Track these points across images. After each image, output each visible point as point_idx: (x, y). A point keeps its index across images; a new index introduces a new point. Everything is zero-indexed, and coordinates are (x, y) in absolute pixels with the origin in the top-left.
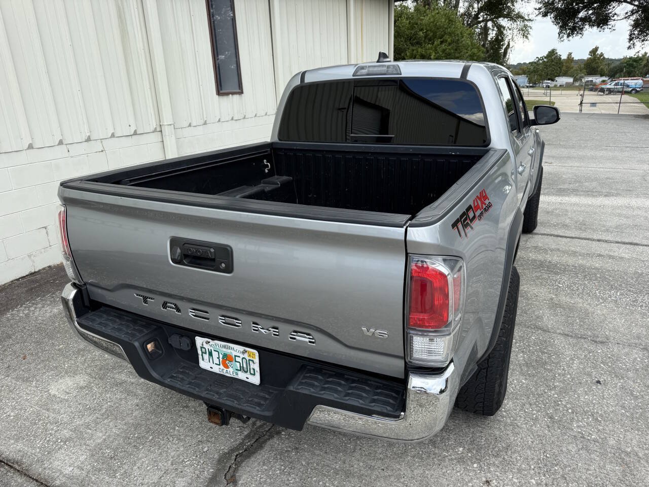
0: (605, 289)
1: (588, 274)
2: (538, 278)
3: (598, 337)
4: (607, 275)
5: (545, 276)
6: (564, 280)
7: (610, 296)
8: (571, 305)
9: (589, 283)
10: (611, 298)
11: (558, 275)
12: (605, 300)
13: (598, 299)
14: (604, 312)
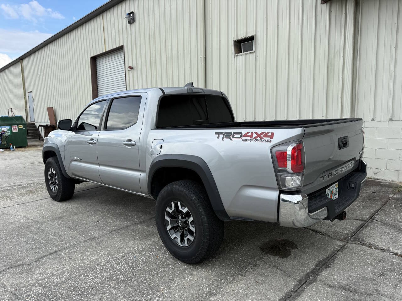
0: (150, 258)
3: (117, 233)
4: (168, 271)
7: (141, 255)
8: (148, 238)
10: (139, 254)
12: (140, 250)
13: (143, 249)
14: (130, 244)
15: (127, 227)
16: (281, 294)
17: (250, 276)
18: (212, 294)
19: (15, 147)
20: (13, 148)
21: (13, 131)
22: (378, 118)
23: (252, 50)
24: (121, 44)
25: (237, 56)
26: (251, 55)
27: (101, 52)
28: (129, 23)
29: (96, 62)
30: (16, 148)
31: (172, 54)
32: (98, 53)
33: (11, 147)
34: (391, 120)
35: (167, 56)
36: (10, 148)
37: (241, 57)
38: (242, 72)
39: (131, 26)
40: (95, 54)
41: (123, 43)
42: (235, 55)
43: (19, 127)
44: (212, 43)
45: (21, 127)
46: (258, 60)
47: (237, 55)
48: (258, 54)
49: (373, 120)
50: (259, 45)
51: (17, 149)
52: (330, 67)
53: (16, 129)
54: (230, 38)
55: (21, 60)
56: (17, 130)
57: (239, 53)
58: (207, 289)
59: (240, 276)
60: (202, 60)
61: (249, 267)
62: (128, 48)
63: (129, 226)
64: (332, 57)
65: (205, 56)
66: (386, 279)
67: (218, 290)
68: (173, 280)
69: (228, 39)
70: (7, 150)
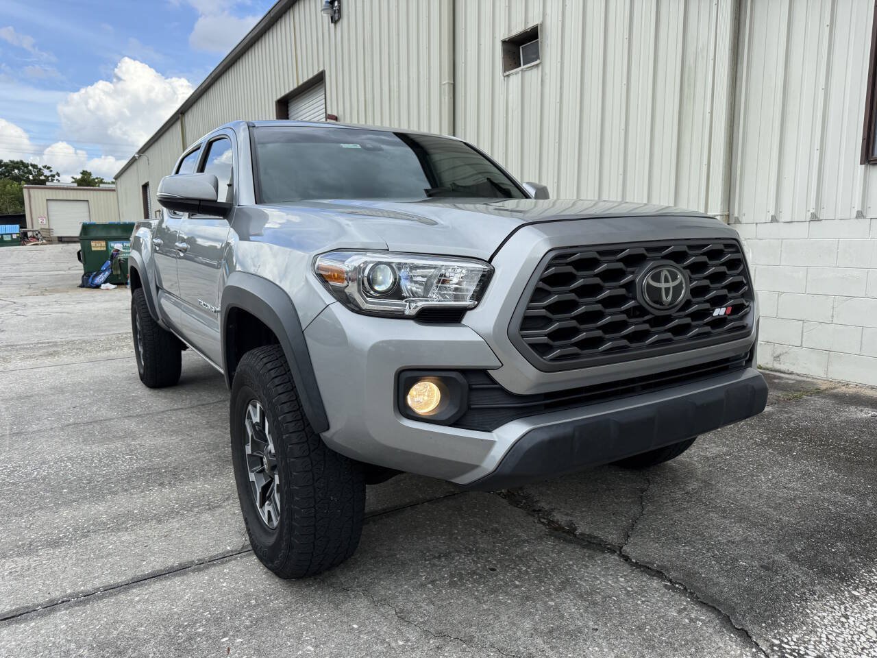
0: (57, 474)
1: (84, 488)
2: (166, 456)
3: (73, 428)
4: (47, 497)
5: (158, 460)
6: (125, 465)
8: (108, 442)
9: (83, 474)
10: (50, 465)
11: (137, 468)
12: (60, 460)
13: (69, 458)
14: (63, 448)
15: (105, 420)
16: (173, 562)
17: (174, 524)
18: (56, 544)
22: (785, 216)
23: (538, 58)
24: (321, 70)
25: (508, 76)
26: (535, 70)
27: (292, 89)
28: (332, 22)
29: (288, 111)
32: (287, 92)
34: (815, 218)
36: (127, 283)
37: (516, 77)
38: (517, 114)
39: (335, 27)
40: (283, 94)
41: (324, 66)
42: (505, 74)
44: (466, 50)
46: (547, 81)
47: (507, 73)
48: (547, 70)
49: (774, 219)
50: (550, 44)
52: (686, 89)
54: (497, 35)
55: (181, 114)
57: (515, 68)
58: (61, 535)
59: (154, 521)
60: (447, 89)
61: (196, 509)
62: (330, 76)
63: (110, 419)
64: (692, 62)
65: (452, 82)
66: (434, 565)
67: (75, 539)
68: (31, 512)
69: (494, 38)
70: (123, 286)
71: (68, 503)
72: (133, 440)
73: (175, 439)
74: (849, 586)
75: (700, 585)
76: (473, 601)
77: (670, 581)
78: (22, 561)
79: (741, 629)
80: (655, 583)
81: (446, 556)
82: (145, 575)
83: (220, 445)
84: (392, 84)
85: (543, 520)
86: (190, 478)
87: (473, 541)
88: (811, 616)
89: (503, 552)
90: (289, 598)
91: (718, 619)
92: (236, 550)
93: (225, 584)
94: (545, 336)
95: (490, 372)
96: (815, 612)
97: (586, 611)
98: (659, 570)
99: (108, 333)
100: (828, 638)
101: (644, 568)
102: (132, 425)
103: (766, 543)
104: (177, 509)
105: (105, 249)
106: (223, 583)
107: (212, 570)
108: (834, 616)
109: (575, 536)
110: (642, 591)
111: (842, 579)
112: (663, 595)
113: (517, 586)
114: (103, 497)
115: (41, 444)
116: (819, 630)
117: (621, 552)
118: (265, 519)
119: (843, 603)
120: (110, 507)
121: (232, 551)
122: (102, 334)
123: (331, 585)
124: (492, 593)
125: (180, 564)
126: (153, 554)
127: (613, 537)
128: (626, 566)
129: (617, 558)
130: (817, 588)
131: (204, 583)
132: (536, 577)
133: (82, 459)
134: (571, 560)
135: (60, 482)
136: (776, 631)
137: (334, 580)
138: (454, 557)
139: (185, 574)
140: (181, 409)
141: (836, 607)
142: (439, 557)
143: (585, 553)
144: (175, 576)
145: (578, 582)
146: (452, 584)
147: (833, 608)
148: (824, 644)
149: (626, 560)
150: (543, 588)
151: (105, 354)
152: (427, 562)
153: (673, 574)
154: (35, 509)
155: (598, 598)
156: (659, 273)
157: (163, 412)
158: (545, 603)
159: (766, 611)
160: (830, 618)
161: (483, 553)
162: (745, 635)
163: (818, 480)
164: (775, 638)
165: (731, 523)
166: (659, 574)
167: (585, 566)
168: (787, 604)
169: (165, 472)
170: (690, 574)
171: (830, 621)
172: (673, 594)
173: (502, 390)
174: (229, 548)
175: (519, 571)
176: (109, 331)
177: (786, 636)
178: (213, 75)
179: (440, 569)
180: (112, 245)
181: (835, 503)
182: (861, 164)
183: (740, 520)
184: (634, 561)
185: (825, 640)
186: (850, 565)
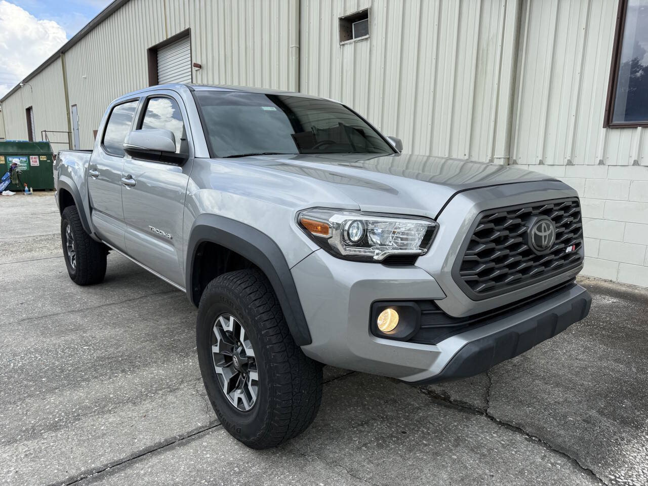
0: (31, 364)
1: (60, 376)
2: (118, 346)
3: (28, 322)
4: (31, 386)
5: (112, 350)
6: (86, 355)
7: (22, 358)
8: (63, 335)
9: (54, 364)
10: (21, 357)
11: (98, 357)
12: (28, 352)
13: (36, 350)
14: (26, 341)
15: (53, 315)
16: (159, 439)
17: (147, 405)
18: (55, 427)
19: (31, 189)
20: (29, 191)
21: (32, 164)
22: (549, 161)
23: (366, 33)
24: (187, 28)
25: (343, 45)
26: (364, 43)
27: (161, 41)
29: (157, 57)
30: (34, 190)
31: (254, 42)
32: (157, 43)
33: (26, 188)
34: (570, 163)
35: (248, 46)
36: (24, 191)
37: (350, 46)
38: (351, 73)
40: (154, 44)
41: (190, 25)
42: (341, 44)
43: (41, 159)
44: (309, 23)
45: (44, 158)
46: (374, 52)
47: (343, 43)
48: (374, 43)
49: (541, 163)
51: (35, 193)
52: (480, 66)
53: (36, 162)
54: (335, 13)
55: (62, 53)
56: (37, 164)
57: (348, 40)
58: (56, 420)
59: (130, 405)
60: (294, 52)
61: (160, 392)
62: (195, 33)
63: (57, 314)
64: (485, 46)
65: (298, 46)
66: (361, 431)
67: (70, 422)
68: (23, 400)
69: (332, 15)
70: (20, 193)
71: (52, 391)
72: (84, 332)
73: (119, 331)
74: (642, 432)
75: (549, 437)
76: (399, 458)
77: (528, 435)
78: (32, 445)
79: (587, 469)
80: (518, 437)
81: (367, 423)
82: (141, 451)
83: (158, 335)
84: (248, 44)
85: (423, 391)
86: (146, 365)
87: (382, 410)
88: (627, 456)
89: (407, 418)
90: (263, 464)
91: (570, 462)
92: (206, 426)
93: (208, 456)
94: (476, 275)
95: (436, 301)
96: (628, 453)
97: (480, 462)
98: (517, 426)
99: (24, 236)
100: (643, 472)
101: (507, 425)
102: (77, 319)
103: (580, 402)
104: (144, 392)
105: (4, 162)
106: (206, 454)
107: (193, 444)
108: (641, 456)
109: (450, 402)
110: (512, 443)
111: (637, 428)
112: (527, 446)
113: (426, 445)
114: (79, 385)
115: (6, 337)
116: (635, 466)
117: (487, 414)
118: (235, 404)
119: (644, 446)
120: (88, 393)
121: (203, 427)
122: (19, 236)
123: (291, 452)
124: (410, 451)
125: (166, 440)
126: (140, 432)
127: (478, 403)
128: (494, 425)
129: (486, 418)
130: (624, 435)
131: (192, 456)
132: (437, 436)
133: (47, 350)
134: (455, 422)
135: (36, 372)
136: (609, 469)
137: (291, 448)
138: (372, 424)
139: (173, 448)
140: (114, 304)
141: (640, 449)
142: (362, 425)
143: (462, 415)
144: (166, 450)
145: (467, 438)
146: (380, 446)
147: (639, 449)
148: (642, 477)
149: (492, 420)
150: (444, 446)
151: (29, 255)
152: (355, 429)
153: (528, 430)
154: (25, 397)
155: (485, 451)
156: (541, 225)
157: (99, 307)
158: (450, 457)
159: (598, 454)
160: (639, 457)
161: (392, 419)
162: (591, 473)
163: (595, 352)
164: (611, 474)
165: (552, 388)
166: (518, 429)
167: (467, 426)
168: (610, 448)
169: (122, 360)
170: (540, 429)
171: (640, 460)
172: (533, 444)
173: (444, 314)
174: (199, 424)
175: (423, 432)
176: (24, 234)
177: (617, 472)
178: (91, 24)
179: (366, 434)
180: (10, 159)
181: (613, 370)
182: (604, 127)
183: (557, 385)
184: (498, 420)
185: (642, 474)
186: (638, 416)
